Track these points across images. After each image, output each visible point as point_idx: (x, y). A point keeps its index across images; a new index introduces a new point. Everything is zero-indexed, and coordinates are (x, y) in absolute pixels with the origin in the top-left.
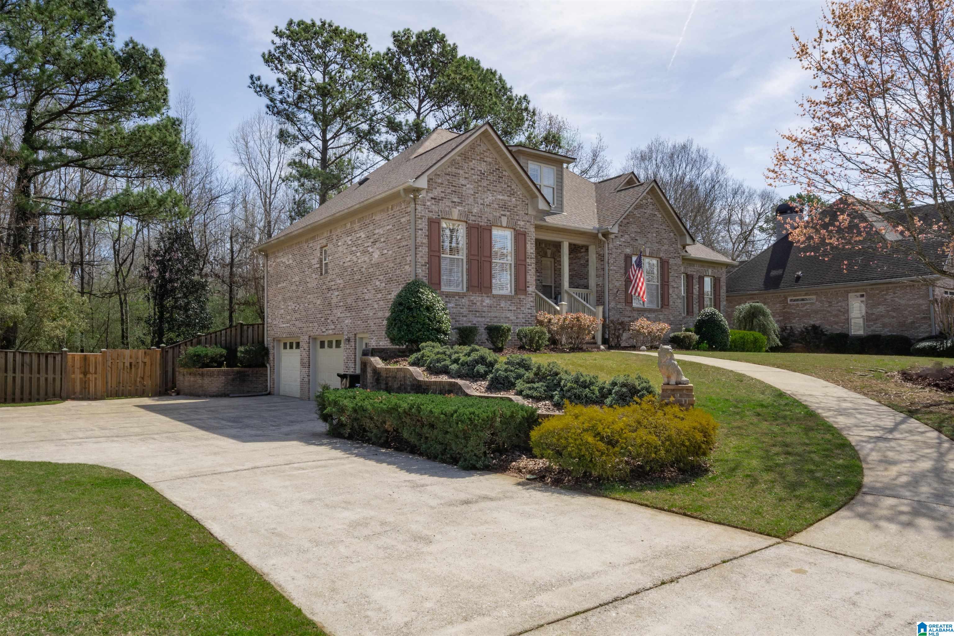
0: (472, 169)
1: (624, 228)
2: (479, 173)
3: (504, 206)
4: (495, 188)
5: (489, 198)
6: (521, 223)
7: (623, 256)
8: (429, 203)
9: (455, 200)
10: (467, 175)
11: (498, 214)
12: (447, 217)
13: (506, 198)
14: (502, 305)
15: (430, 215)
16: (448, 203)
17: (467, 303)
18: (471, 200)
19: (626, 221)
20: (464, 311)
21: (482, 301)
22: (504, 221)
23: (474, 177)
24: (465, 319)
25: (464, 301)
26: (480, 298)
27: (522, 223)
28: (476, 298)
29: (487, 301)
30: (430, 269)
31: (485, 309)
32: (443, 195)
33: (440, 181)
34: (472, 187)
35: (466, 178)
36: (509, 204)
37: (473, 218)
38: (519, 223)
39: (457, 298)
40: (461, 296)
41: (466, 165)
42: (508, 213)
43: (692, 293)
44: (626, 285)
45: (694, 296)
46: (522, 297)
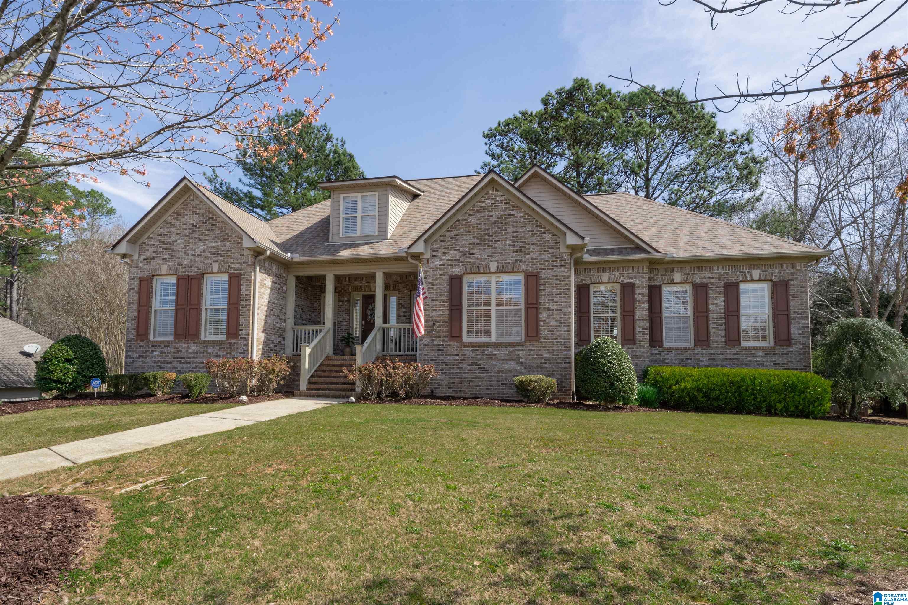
0: (184, 224)
1: (449, 243)
2: (191, 226)
3: (217, 253)
4: (207, 237)
5: (200, 248)
6: (236, 266)
7: (446, 278)
8: (141, 265)
9: (165, 257)
10: (178, 232)
11: (210, 262)
12: (157, 273)
13: (219, 244)
14: (209, 351)
15: (142, 274)
16: (159, 260)
17: (172, 350)
18: (182, 253)
19: (453, 233)
20: (169, 358)
21: (188, 348)
22: (215, 267)
23: (186, 231)
24: (169, 366)
25: (170, 349)
26: (186, 346)
27: (238, 265)
28: (182, 345)
29: (193, 348)
30: (138, 323)
31: (191, 356)
32: (155, 254)
33: (152, 243)
34: (183, 241)
35: (177, 234)
36: (223, 249)
37: (183, 270)
38: (233, 266)
39: (163, 346)
40: (167, 344)
41: (178, 222)
42: (221, 258)
43: (707, 310)
44: (451, 315)
45: (711, 316)
46: (233, 341)
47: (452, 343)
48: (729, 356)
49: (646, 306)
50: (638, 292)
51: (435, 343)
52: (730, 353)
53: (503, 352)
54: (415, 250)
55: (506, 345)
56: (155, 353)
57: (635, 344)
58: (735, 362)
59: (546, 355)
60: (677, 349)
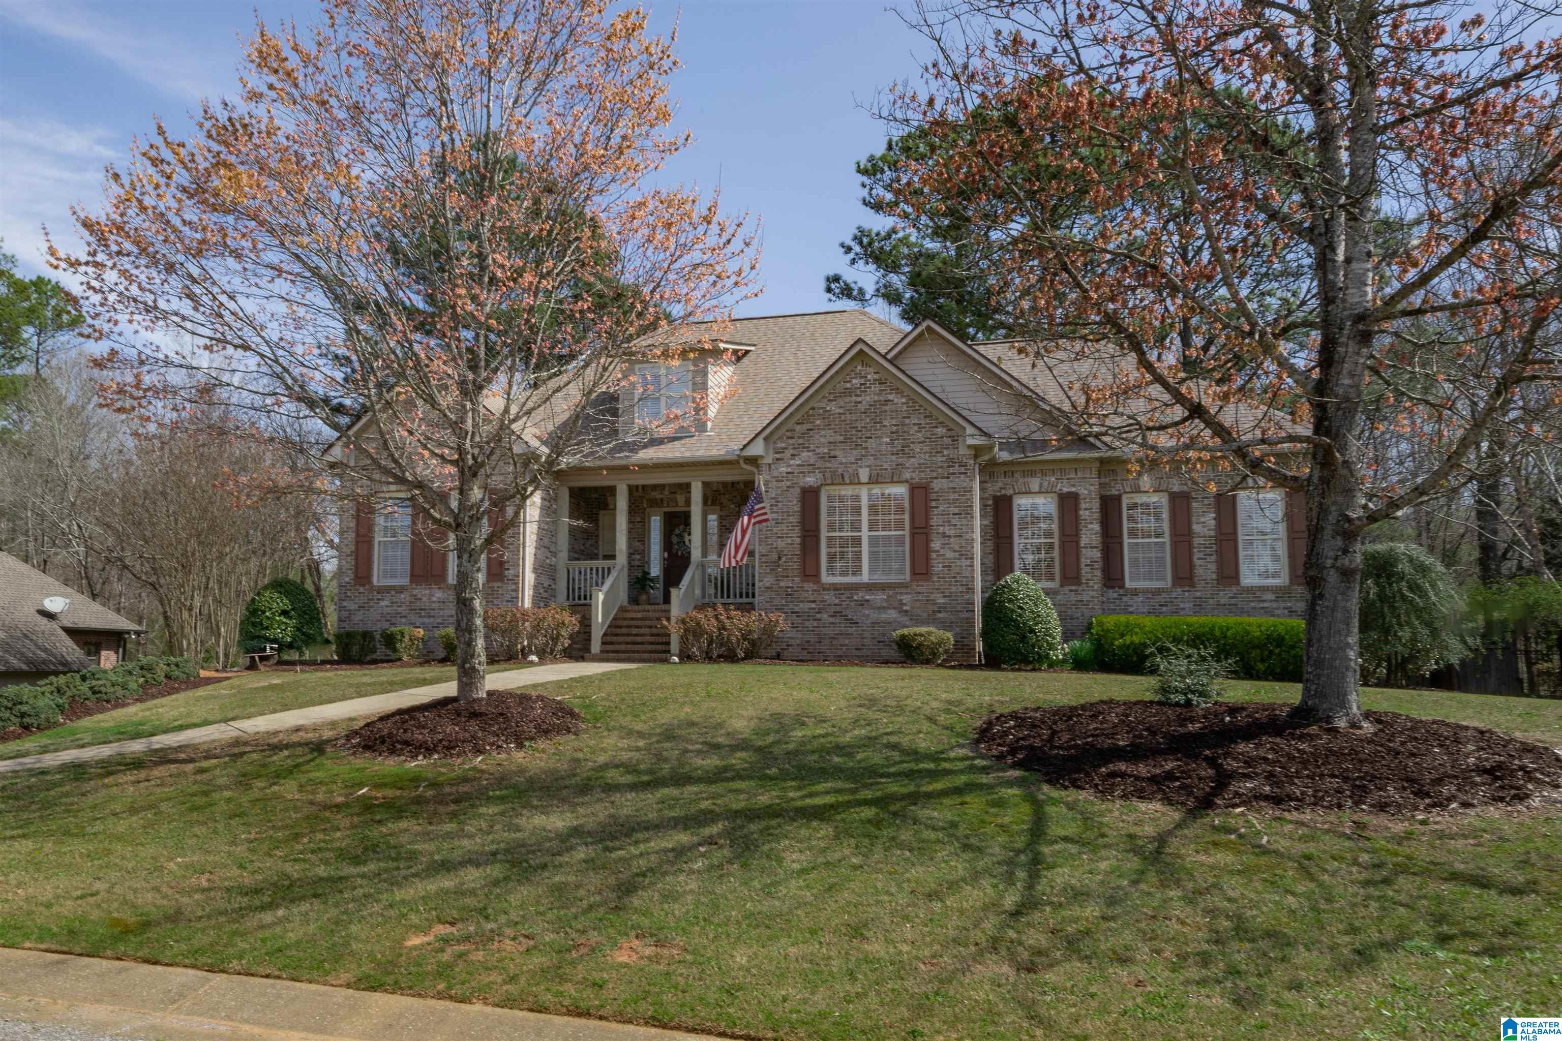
1: (800, 441)
6: (498, 478)
7: (797, 491)
12: (383, 489)
15: (359, 490)
17: (408, 599)
18: (416, 460)
19: (805, 427)
20: (403, 609)
21: (431, 595)
24: (404, 620)
25: (405, 596)
26: (427, 592)
28: (422, 591)
29: (438, 595)
30: (356, 559)
31: (435, 606)
38: (494, 478)
39: (393, 593)
40: (400, 589)
43: (1190, 533)
44: (804, 545)
45: (1196, 541)
46: (496, 585)
47: (806, 585)
48: (1223, 601)
49: (1096, 527)
50: (1083, 506)
51: (782, 584)
52: (1225, 596)
53: (879, 598)
54: (753, 451)
55: (883, 587)
56: (382, 603)
57: (1079, 584)
58: (1232, 609)
59: (941, 601)
60: (1145, 591)
